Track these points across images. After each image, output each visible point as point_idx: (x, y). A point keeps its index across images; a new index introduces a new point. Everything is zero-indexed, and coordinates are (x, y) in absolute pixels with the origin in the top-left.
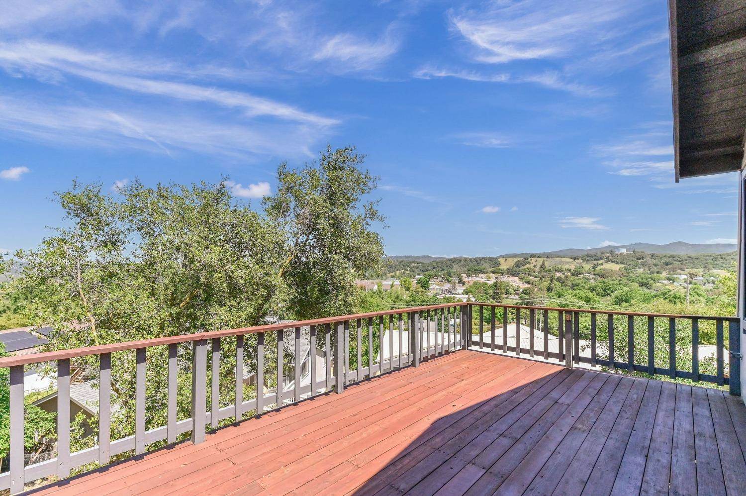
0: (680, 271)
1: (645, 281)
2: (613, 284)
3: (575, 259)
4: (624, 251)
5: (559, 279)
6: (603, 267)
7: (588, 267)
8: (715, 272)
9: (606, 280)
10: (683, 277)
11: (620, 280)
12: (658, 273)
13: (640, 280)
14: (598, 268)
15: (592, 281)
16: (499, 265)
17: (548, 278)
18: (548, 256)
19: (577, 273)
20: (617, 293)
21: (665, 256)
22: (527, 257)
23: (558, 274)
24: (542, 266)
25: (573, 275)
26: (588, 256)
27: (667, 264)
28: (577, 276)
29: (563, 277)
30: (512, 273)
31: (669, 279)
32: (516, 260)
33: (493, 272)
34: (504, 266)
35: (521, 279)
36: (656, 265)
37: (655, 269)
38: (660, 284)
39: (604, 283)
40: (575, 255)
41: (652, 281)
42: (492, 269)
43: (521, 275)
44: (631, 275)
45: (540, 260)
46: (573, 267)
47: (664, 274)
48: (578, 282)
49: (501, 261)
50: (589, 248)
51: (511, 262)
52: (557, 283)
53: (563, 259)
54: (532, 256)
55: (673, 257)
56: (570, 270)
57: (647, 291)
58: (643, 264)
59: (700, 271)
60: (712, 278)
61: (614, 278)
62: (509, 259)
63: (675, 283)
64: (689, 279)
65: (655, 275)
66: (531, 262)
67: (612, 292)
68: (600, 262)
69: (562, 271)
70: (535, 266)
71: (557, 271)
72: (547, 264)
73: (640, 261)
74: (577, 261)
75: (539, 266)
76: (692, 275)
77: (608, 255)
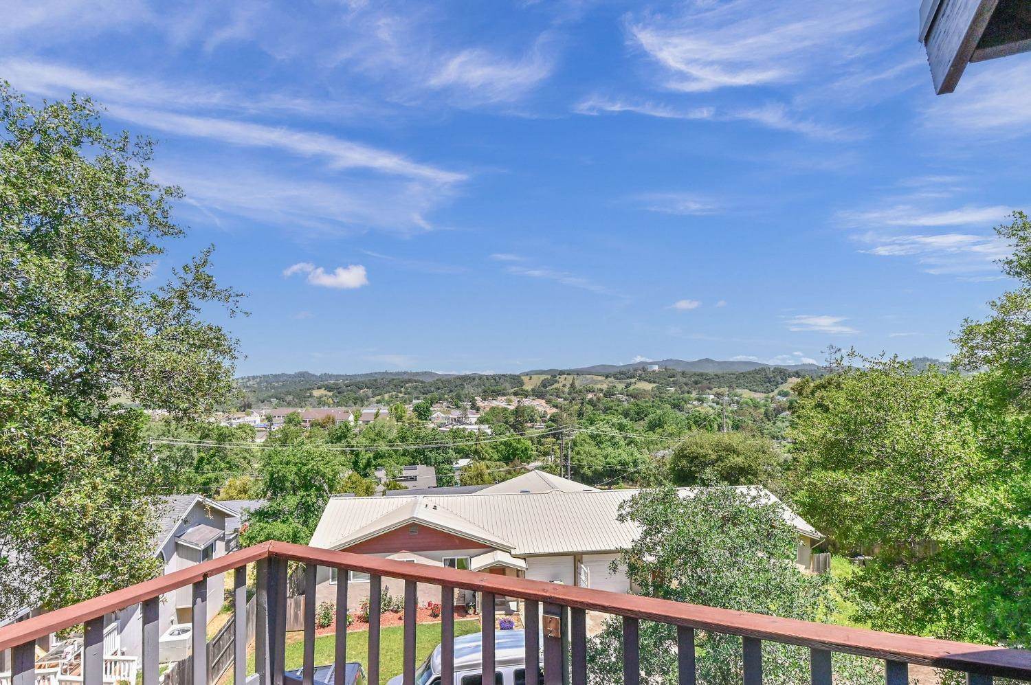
0: (708, 391)
1: (676, 402)
2: (647, 407)
3: (607, 377)
4: (656, 368)
5: (591, 402)
6: (636, 386)
7: (620, 386)
8: (739, 391)
9: (639, 402)
10: (712, 397)
11: (653, 402)
12: (688, 393)
13: (672, 401)
14: (631, 388)
15: (625, 403)
16: (522, 384)
17: (579, 400)
18: (579, 373)
19: (609, 394)
20: (651, 416)
21: (695, 374)
22: (555, 374)
23: (590, 396)
24: (572, 386)
25: (605, 396)
26: (621, 373)
27: (696, 383)
28: (610, 397)
29: (595, 398)
30: (538, 394)
31: (698, 400)
32: (543, 377)
33: (515, 394)
34: (528, 387)
35: (548, 402)
36: (686, 384)
37: (686, 388)
38: (691, 406)
39: (638, 405)
40: (607, 372)
41: (683, 403)
42: (513, 390)
43: (548, 396)
44: (663, 395)
45: (570, 378)
46: (605, 387)
47: (694, 395)
48: (611, 404)
49: (525, 379)
50: (621, 364)
51: (537, 380)
52: (589, 406)
53: (596, 377)
54: (561, 373)
55: (701, 375)
56: (601, 390)
57: (679, 414)
58: (675, 383)
59: (725, 390)
60: (736, 398)
61: (647, 399)
62: (534, 377)
63: (705, 405)
64: (716, 399)
65: (686, 395)
66: (560, 380)
67: (646, 416)
68: (633, 380)
69: (593, 392)
70: (564, 386)
71: (589, 391)
72: (577, 383)
73: (671, 379)
74: (609, 379)
75: (568, 386)
76: (718, 395)
77: (641, 372)
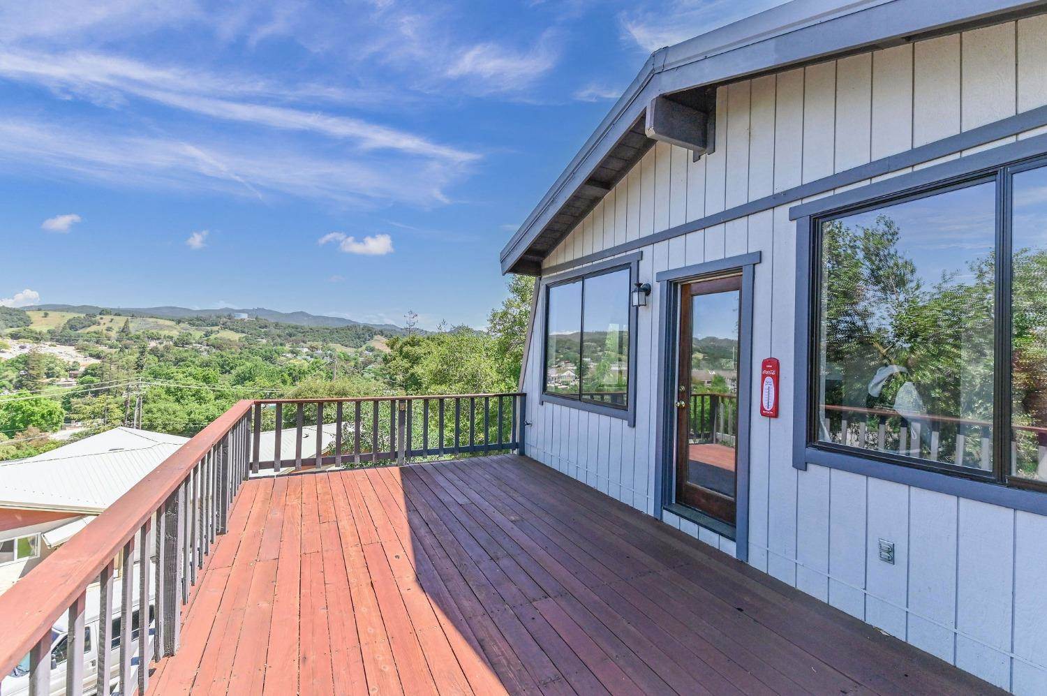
0: (302, 344)
1: (268, 354)
2: (234, 359)
3: (179, 322)
4: (245, 316)
5: (154, 351)
6: (218, 335)
7: (198, 334)
8: (331, 345)
9: (224, 353)
10: (306, 350)
11: (241, 353)
12: (281, 345)
13: (264, 353)
14: (213, 337)
15: (205, 353)
16: (28, 322)
17: (135, 348)
18: (133, 314)
19: (182, 342)
20: (239, 369)
21: (289, 326)
22: (92, 314)
23: (153, 344)
24: (124, 330)
25: (176, 344)
26: (198, 319)
27: (290, 335)
28: (183, 347)
29: (161, 347)
30: (60, 338)
31: (292, 352)
32: (70, 316)
33: (15, 337)
34: (40, 325)
35: (81, 349)
36: (279, 336)
37: (279, 340)
38: (284, 358)
39: (222, 357)
40: (179, 316)
41: (276, 355)
42: (9, 331)
43: (81, 342)
44: (253, 346)
45: (120, 322)
46: (175, 334)
47: (287, 347)
48: (185, 355)
49: (35, 316)
50: (197, 308)
51: (57, 321)
52: (151, 357)
53: (161, 322)
54: (103, 312)
55: (297, 328)
56: (171, 338)
57: (272, 367)
58: (266, 335)
59: (319, 344)
60: (329, 352)
61: (233, 350)
62: (51, 314)
63: (299, 358)
64: (310, 352)
65: (279, 347)
66: (102, 322)
67: (232, 368)
68: (216, 328)
69: (158, 339)
70: (109, 329)
71: (151, 338)
72: (131, 325)
73: (263, 330)
74: (182, 325)
75: (116, 329)
76: (312, 348)
77: (227, 320)
